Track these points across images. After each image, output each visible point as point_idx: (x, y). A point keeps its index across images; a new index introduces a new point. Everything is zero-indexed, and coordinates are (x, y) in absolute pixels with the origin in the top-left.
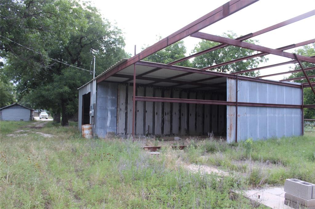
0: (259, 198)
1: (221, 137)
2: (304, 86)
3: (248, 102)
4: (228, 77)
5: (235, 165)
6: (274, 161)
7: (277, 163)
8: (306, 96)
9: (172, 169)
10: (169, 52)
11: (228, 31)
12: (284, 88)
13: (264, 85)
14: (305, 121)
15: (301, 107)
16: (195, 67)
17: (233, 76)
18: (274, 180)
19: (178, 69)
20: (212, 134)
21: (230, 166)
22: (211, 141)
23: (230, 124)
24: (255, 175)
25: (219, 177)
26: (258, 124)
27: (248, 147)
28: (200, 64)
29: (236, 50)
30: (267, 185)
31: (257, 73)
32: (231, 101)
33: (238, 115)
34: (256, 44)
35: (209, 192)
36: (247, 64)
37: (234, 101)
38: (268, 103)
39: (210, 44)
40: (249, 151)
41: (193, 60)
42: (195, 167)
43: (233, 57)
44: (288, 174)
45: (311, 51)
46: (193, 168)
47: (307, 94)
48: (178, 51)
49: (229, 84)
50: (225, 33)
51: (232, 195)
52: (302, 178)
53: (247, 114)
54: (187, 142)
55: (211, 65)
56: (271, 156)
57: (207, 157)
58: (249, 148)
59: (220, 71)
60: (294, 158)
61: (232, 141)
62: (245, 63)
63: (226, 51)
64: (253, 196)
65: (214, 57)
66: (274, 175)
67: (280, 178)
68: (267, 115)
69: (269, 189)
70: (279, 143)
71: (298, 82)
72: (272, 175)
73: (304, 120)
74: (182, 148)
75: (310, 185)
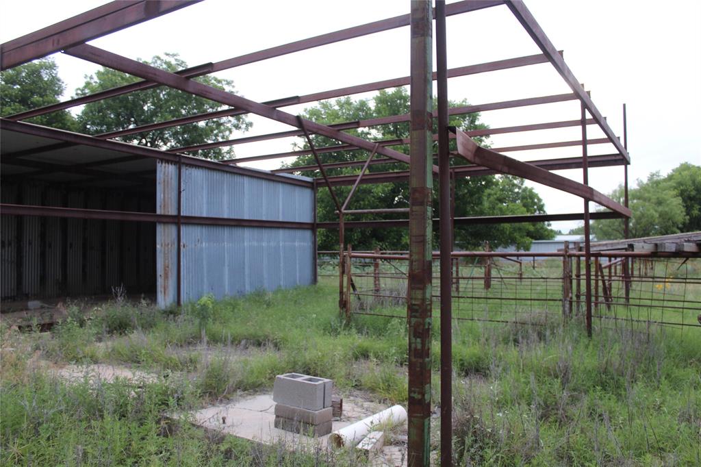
0: (224, 422)
1: (143, 295)
2: (319, 185)
3: (204, 215)
4: (160, 159)
5: (175, 356)
6: (258, 341)
7: (265, 345)
8: (323, 205)
9: (15, 382)
10: (15, 87)
11: (167, 54)
12: (281, 188)
13: (238, 179)
14: (321, 255)
15: (312, 227)
16: (85, 130)
17: (171, 157)
18: (255, 380)
19: (34, 132)
20: (120, 290)
21: (164, 359)
22: (119, 308)
23: (164, 265)
24: (216, 374)
25: (133, 387)
26: (226, 264)
27: (203, 314)
28: (98, 124)
29: (183, 98)
30: (239, 392)
31: (228, 152)
32: (167, 214)
33: (182, 244)
34: (227, 89)
35: (108, 427)
36: (207, 132)
37: (173, 212)
38: (246, 217)
39: (122, 78)
40: (207, 323)
41: (80, 114)
42: (75, 371)
43: (177, 113)
44: (283, 365)
45: (333, 115)
46: (72, 375)
47: (326, 200)
48: (41, 88)
49: (162, 176)
50: (159, 58)
51: (166, 426)
52: (310, 369)
53: (202, 243)
54: (61, 313)
55: (123, 128)
56: (252, 331)
57: (110, 343)
58: (204, 317)
59: (146, 145)
60: (296, 332)
61: (168, 304)
62: (202, 129)
63: (161, 100)
64: (211, 420)
65: (133, 110)
66: (255, 370)
67: (268, 375)
68: (246, 244)
69: (247, 400)
70: (269, 302)
71: (308, 176)
72: (252, 372)
73: (319, 254)
74: (47, 327)
75: (320, 382)
